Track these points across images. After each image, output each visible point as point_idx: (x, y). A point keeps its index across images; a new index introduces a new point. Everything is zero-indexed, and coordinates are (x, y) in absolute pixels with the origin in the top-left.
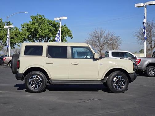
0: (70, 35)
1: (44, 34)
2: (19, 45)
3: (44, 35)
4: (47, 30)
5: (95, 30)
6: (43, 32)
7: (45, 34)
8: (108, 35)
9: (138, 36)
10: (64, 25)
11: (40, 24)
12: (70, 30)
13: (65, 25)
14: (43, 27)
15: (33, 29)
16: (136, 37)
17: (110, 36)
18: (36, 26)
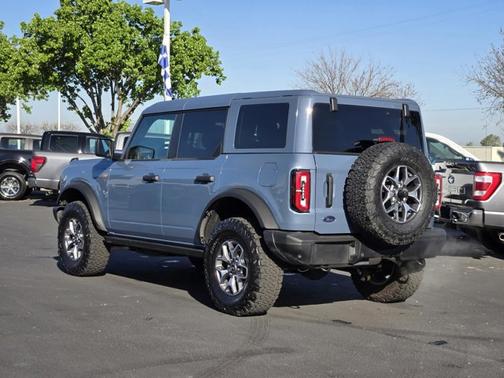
0: (213, 70)
1: (103, 59)
2: (28, 105)
3: (103, 65)
4: (117, 47)
5: (322, 58)
6: (101, 53)
7: (109, 60)
8: (367, 76)
9: (482, 83)
10: (193, 28)
11: (92, 20)
12: (214, 51)
13: (195, 32)
14: (101, 33)
15: (60, 41)
16: (476, 86)
17: (376, 81)
18: (73, 27)
